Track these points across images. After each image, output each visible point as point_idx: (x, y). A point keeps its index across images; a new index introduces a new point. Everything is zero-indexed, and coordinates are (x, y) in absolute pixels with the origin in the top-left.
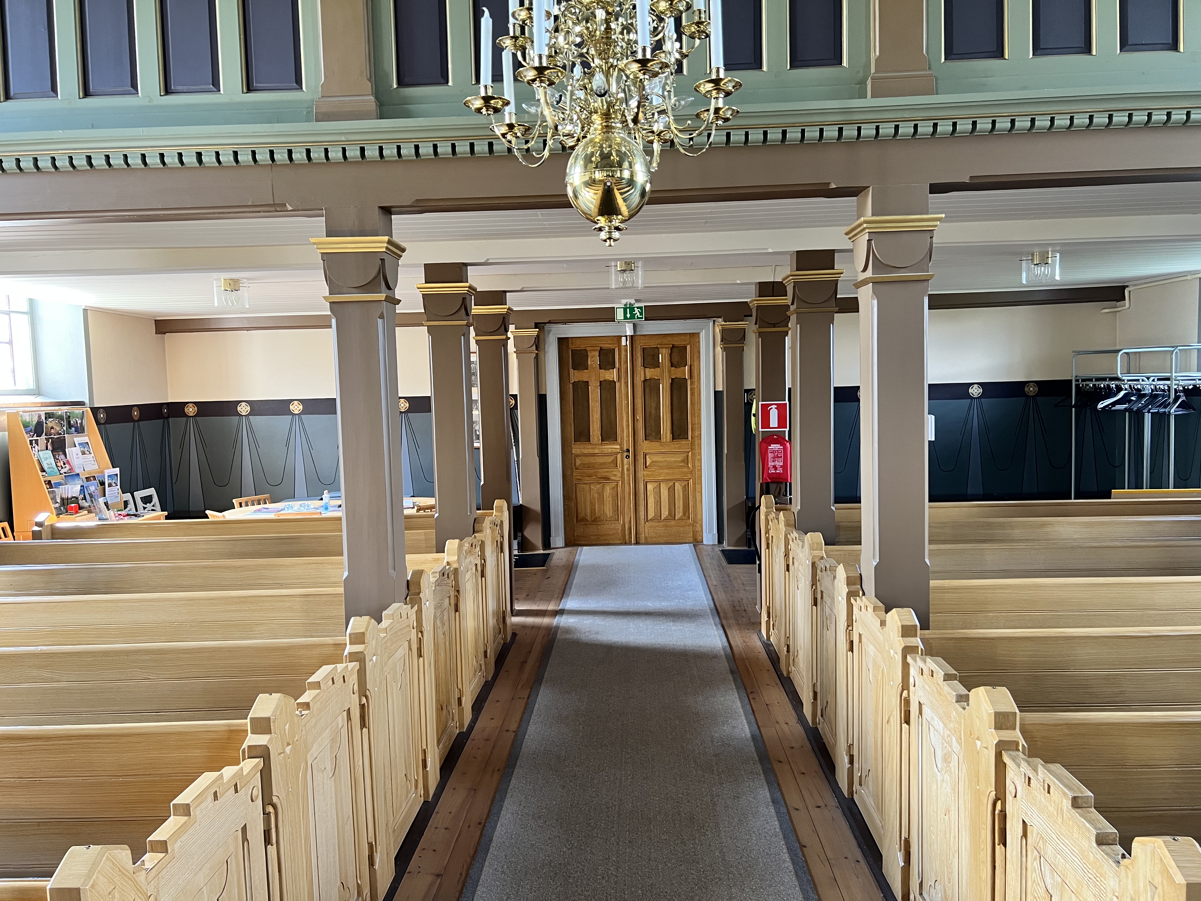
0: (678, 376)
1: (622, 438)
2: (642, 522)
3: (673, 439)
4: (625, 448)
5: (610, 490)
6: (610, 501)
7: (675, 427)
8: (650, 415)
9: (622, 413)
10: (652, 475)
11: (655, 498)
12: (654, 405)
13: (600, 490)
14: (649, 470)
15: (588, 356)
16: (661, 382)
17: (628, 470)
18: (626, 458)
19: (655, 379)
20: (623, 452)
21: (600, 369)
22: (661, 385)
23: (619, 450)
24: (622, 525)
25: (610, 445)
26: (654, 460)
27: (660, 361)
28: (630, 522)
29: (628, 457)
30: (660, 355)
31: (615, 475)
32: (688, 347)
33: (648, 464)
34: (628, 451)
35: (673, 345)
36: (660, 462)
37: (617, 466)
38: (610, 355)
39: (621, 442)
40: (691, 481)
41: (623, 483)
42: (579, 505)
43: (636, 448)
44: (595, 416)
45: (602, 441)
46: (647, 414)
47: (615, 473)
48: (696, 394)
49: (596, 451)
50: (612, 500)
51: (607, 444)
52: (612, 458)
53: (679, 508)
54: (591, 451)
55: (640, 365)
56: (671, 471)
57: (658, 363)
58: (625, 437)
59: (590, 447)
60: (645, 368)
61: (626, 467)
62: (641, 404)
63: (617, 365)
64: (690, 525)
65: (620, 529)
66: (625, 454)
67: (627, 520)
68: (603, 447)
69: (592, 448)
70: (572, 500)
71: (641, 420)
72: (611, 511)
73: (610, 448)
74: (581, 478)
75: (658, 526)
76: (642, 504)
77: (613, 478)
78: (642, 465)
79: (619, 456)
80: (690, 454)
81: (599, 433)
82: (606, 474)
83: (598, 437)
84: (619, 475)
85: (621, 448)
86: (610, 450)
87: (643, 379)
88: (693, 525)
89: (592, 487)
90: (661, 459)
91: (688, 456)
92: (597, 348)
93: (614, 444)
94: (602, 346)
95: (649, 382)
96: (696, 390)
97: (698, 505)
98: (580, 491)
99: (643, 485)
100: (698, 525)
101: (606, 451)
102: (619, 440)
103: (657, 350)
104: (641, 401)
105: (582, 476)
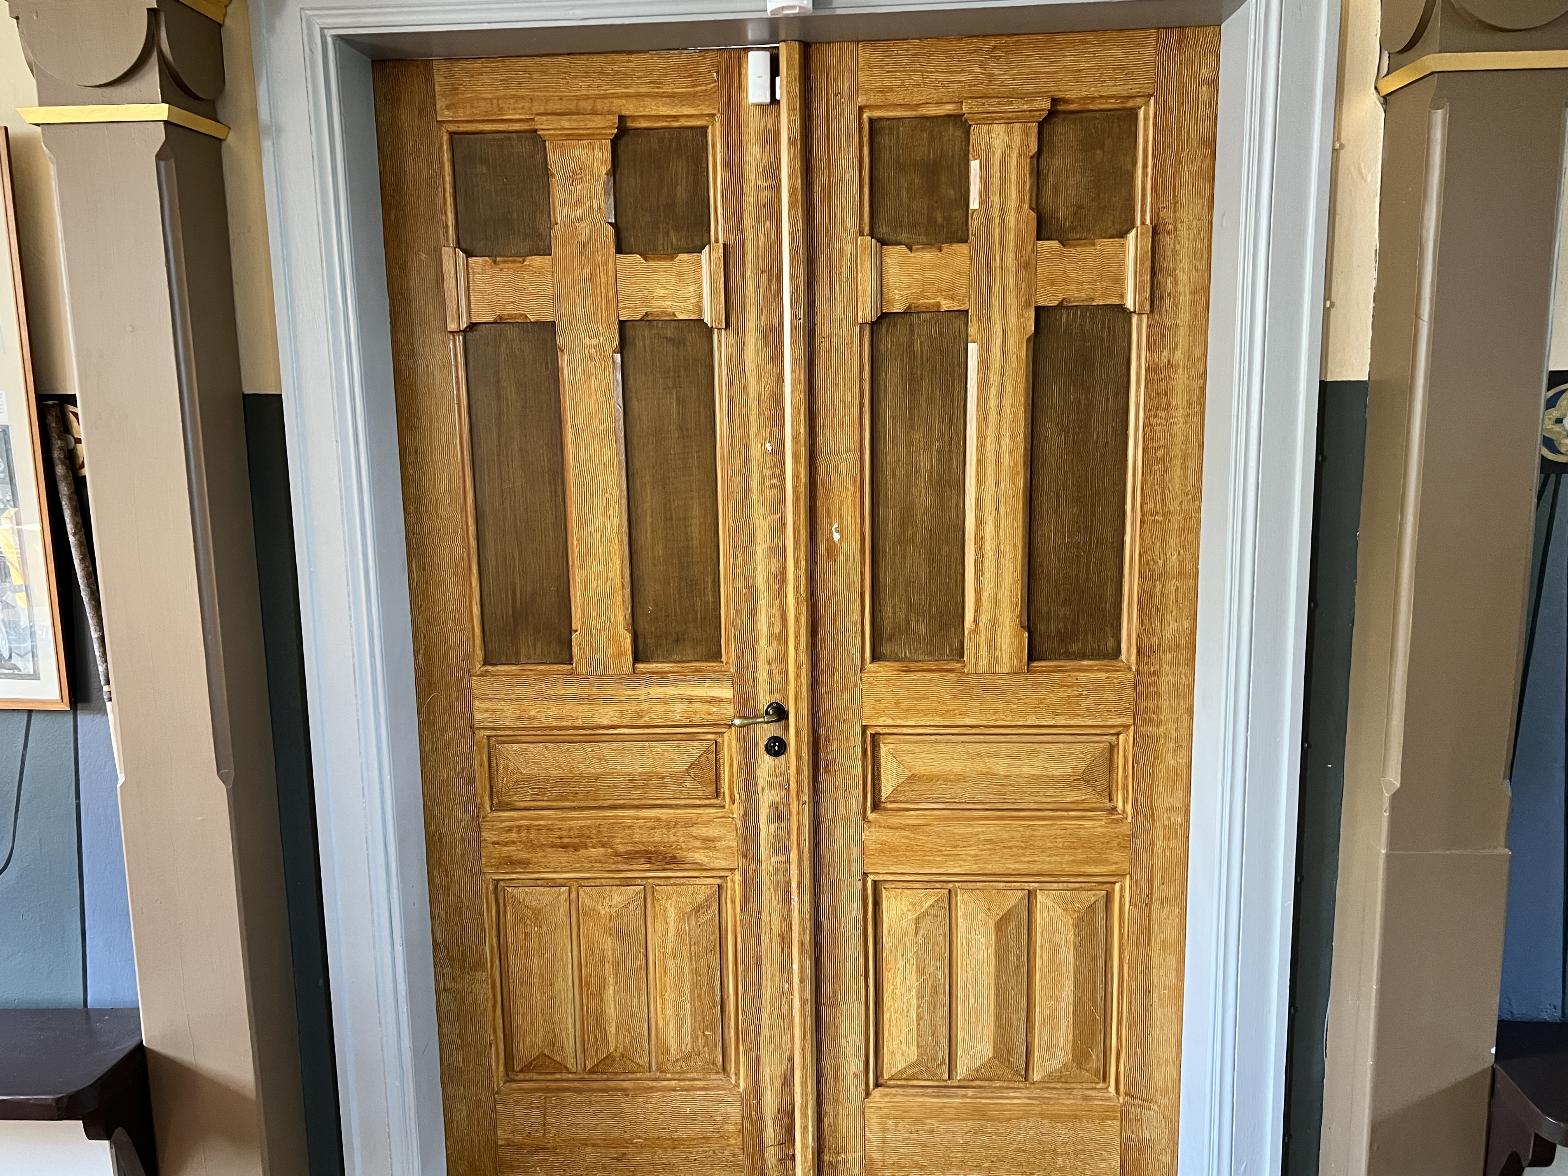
0: (1076, 294)
1: (748, 644)
2: (852, 1086)
3: (1031, 659)
4: (764, 701)
5: (683, 917)
6: (679, 974)
7: (1044, 589)
8: (907, 516)
9: (745, 508)
10: (910, 848)
11: (921, 970)
12: (926, 462)
13: (633, 917)
14: (895, 820)
15: (547, 173)
16: (973, 330)
17: (779, 815)
18: (769, 750)
19: (937, 310)
20: (749, 720)
21: (619, 251)
22: (973, 348)
23: (729, 710)
24: (744, 1100)
25: (681, 679)
26: (920, 768)
27: (974, 204)
28: (788, 1081)
29: (777, 747)
30: (974, 165)
31: (708, 842)
32: (1146, 115)
33: (887, 789)
34: (780, 713)
35: (1055, 101)
36: (958, 779)
37: (717, 794)
38: (679, 168)
39: (741, 666)
40: (1123, 891)
41: (751, 882)
42: (518, 992)
43: (824, 701)
44: (598, 522)
45: (636, 659)
46: (888, 513)
47: (704, 832)
48: (1178, 400)
49: (606, 715)
50: (696, 972)
51: (662, 675)
52: (695, 749)
53: (1052, 1022)
54: (580, 714)
55: (851, 224)
56: (1016, 829)
57: (958, 214)
58: (763, 642)
59: (572, 691)
60: (883, 242)
61: (766, 799)
62: (853, 456)
63: (718, 230)
64: (1106, 1114)
65: (735, 1112)
66: (765, 732)
67: (770, 1072)
68: (642, 692)
69: (580, 699)
70: (478, 965)
71: (854, 548)
72: (688, 1025)
73: (682, 699)
74: (524, 855)
75: (935, 1113)
76: (850, 997)
77: (700, 857)
78: (858, 792)
79: (730, 742)
80: (1125, 741)
81: (620, 615)
82: (658, 836)
83: (614, 638)
84: (731, 840)
85: (743, 700)
86: (680, 707)
87: (866, 312)
88: (1125, 1117)
89: (586, 897)
90: (957, 767)
91: (1112, 748)
92: (597, 122)
93: (700, 678)
94: (629, 108)
95: (901, 330)
96: (1180, 379)
97: (1160, 1014)
98: (520, 919)
99: (857, 904)
100: (1152, 1115)
101: (657, 713)
102: (729, 653)
103: (952, 132)
104: (853, 444)
105: (530, 845)
